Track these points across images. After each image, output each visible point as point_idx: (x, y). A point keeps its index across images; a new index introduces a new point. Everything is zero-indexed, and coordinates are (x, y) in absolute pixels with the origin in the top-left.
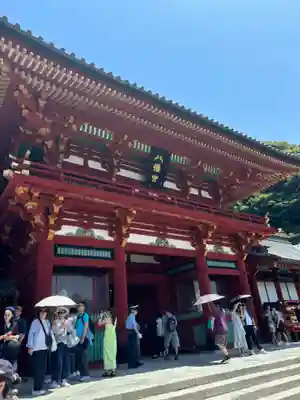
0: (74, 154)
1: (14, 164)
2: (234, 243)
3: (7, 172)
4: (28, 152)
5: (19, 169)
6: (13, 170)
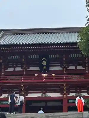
0: (10, 67)
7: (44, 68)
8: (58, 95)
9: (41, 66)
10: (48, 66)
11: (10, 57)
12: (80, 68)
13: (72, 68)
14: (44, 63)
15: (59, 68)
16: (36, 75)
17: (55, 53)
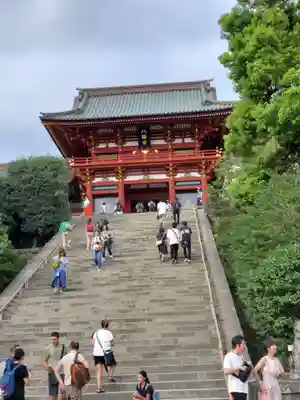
0: (102, 143)
7: (144, 143)
8: (163, 177)
9: (140, 141)
10: (148, 140)
11: (101, 131)
12: (188, 140)
13: (178, 141)
14: (144, 137)
15: (162, 142)
16: (134, 152)
17: (154, 124)
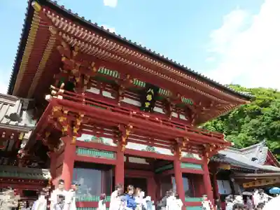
0: (94, 87)
1: (53, 92)
2: (201, 152)
3: (48, 97)
4: (63, 84)
5: (56, 95)
6: (52, 95)
7: (147, 105)
9: (143, 100)
10: (152, 105)
12: (182, 117)
13: (174, 115)
14: (149, 97)
16: (135, 113)
